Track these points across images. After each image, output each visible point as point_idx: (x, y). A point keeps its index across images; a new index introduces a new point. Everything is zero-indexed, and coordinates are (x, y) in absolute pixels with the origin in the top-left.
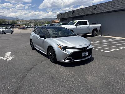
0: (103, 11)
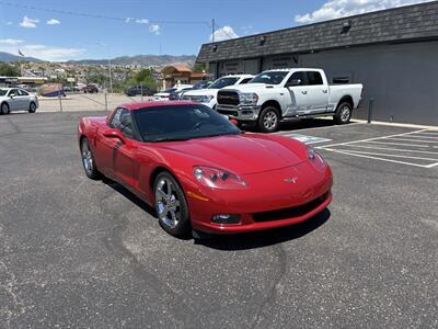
0: (374, 40)
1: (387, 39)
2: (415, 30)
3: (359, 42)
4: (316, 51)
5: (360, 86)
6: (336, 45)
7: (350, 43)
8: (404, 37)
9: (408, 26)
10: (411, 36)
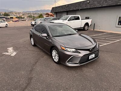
0: (95, 7)
1: (99, 6)
2: (106, 4)
3: (91, 7)
4: (81, 10)
5: (91, 20)
6: (86, 8)
7: (89, 7)
8: (103, 6)
9: (105, 2)
10: (105, 5)
